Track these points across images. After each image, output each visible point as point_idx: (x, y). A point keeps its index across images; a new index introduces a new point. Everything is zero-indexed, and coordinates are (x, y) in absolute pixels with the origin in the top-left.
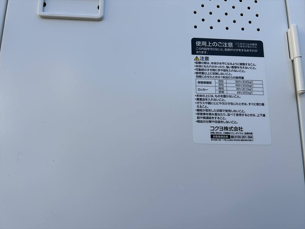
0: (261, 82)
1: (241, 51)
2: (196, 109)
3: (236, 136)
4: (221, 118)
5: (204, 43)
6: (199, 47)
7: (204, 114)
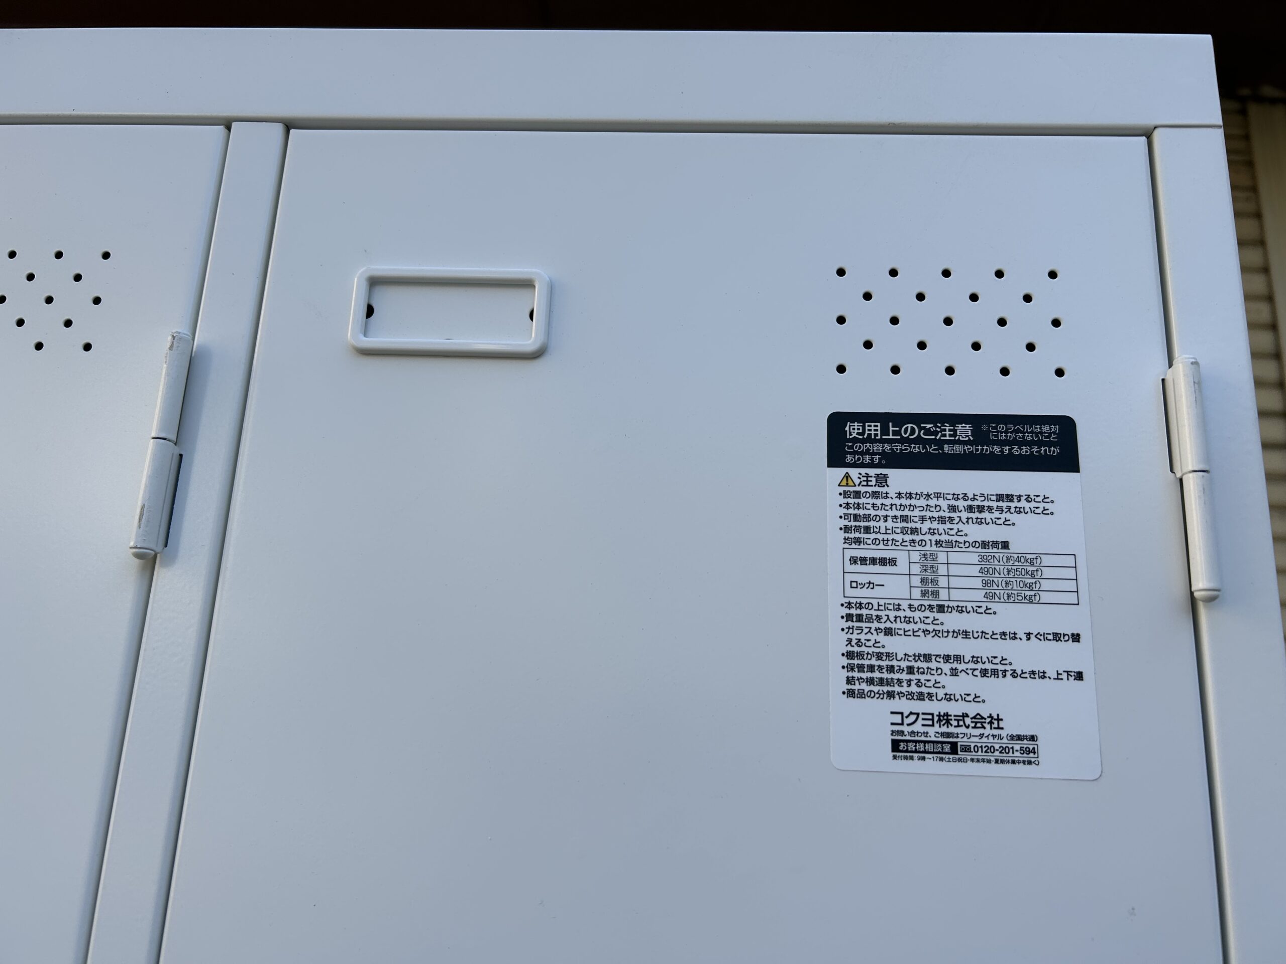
0: (1070, 561)
1: (1002, 451)
2: (845, 652)
3: (979, 745)
4: (928, 684)
5: (873, 429)
6: (855, 440)
7: (871, 668)
